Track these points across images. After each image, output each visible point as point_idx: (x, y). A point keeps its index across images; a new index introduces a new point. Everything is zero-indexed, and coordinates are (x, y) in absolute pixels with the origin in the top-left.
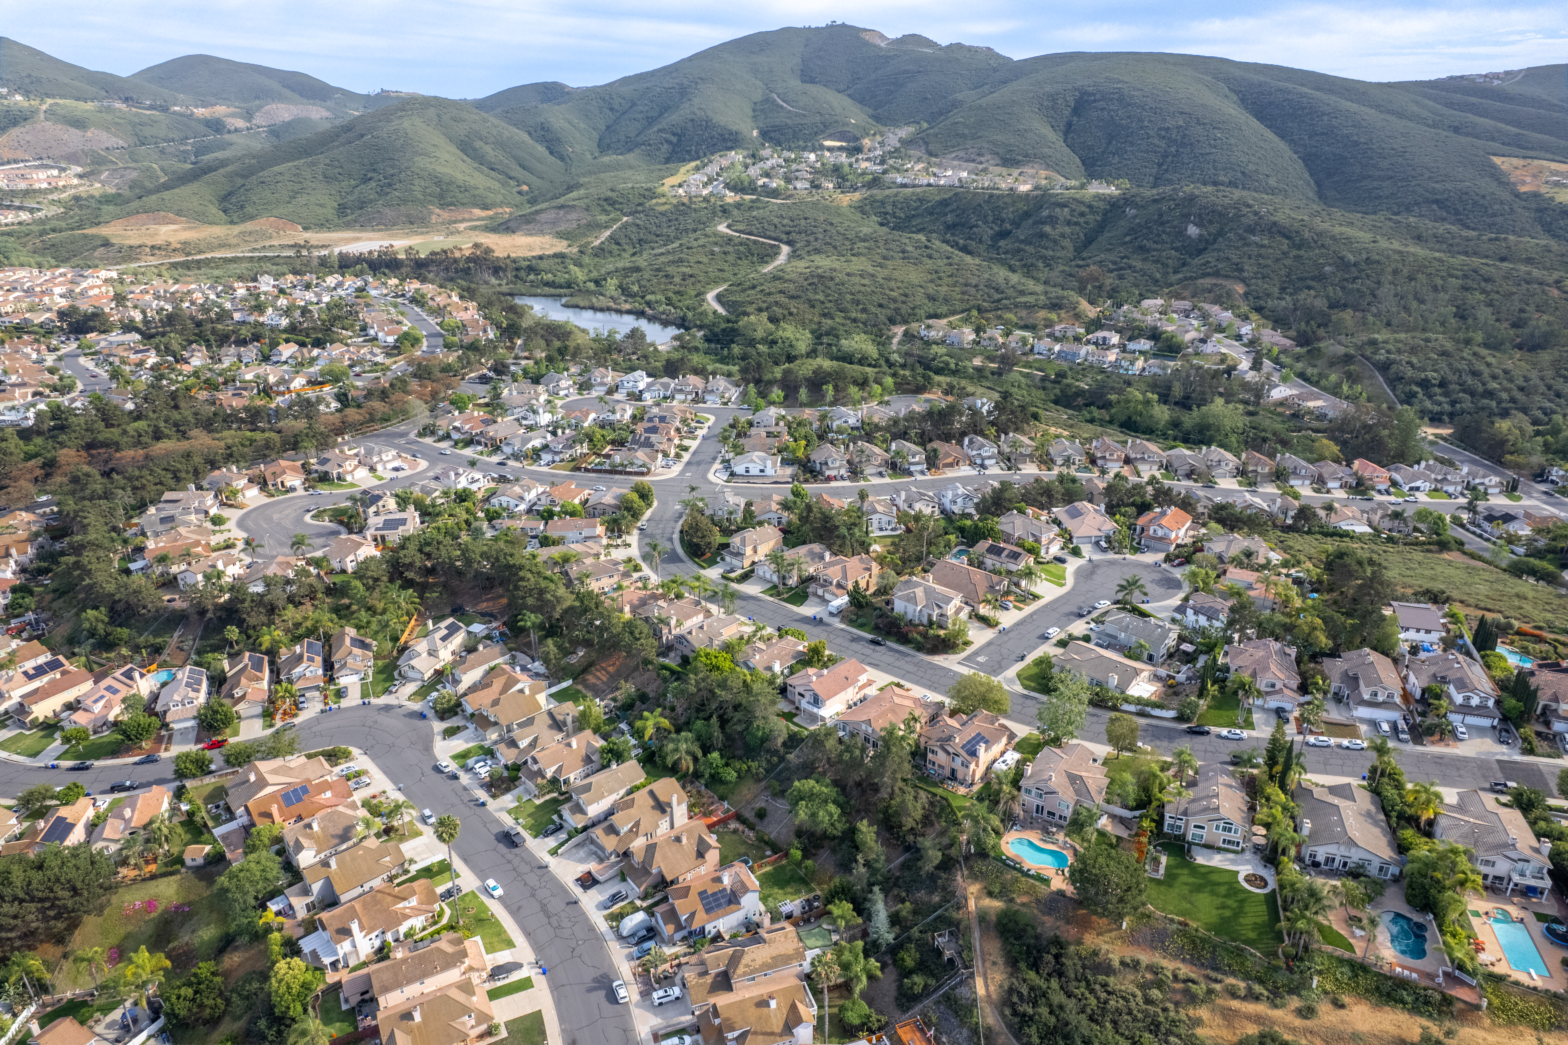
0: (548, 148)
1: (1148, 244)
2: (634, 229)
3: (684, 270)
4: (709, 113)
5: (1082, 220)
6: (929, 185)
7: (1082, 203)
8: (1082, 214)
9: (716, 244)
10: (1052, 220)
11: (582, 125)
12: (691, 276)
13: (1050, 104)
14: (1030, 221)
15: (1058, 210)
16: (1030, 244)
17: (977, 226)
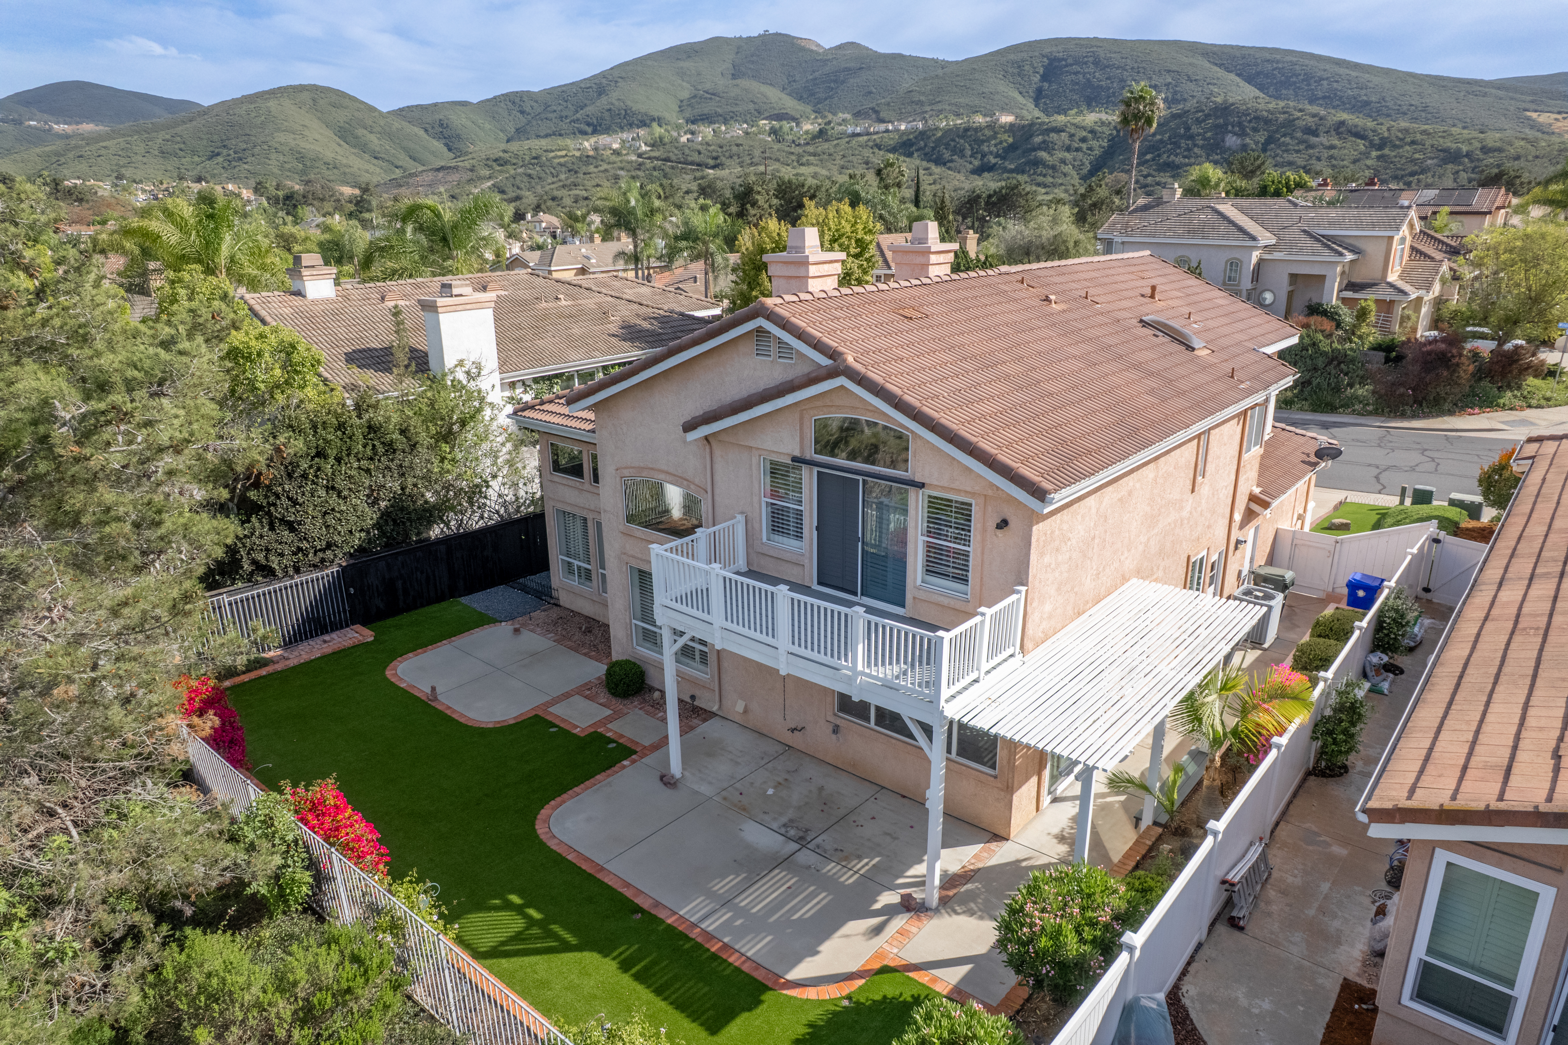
0: (446, 145)
1: (1178, 160)
2: (526, 179)
3: (577, 192)
4: (629, 103)
5: (1084, 146)
6: (887, 131)
7: (1084, 128)
8: (1083, 140)
9: (622, 169)
10: (1046, 146)
11: (487, 126)
12: (586, 198)
13: (1016, 71)
14: (1019, 152)
15: (1052, 135)
16: (1023, 172)
17: (952, 161)
